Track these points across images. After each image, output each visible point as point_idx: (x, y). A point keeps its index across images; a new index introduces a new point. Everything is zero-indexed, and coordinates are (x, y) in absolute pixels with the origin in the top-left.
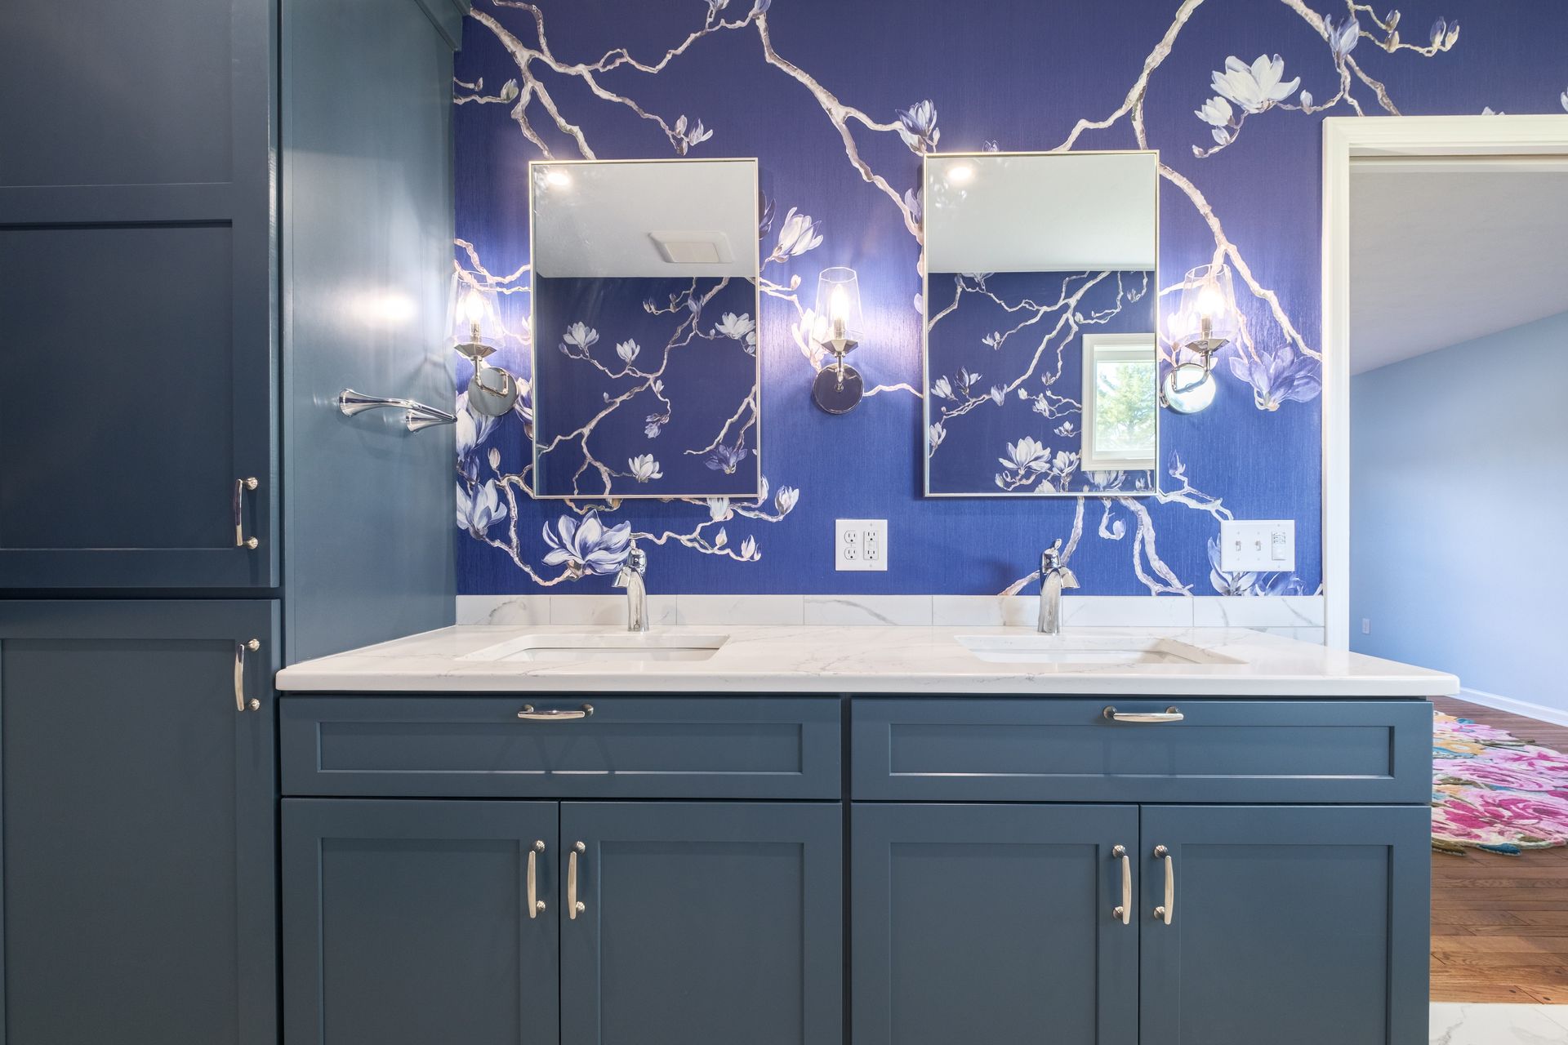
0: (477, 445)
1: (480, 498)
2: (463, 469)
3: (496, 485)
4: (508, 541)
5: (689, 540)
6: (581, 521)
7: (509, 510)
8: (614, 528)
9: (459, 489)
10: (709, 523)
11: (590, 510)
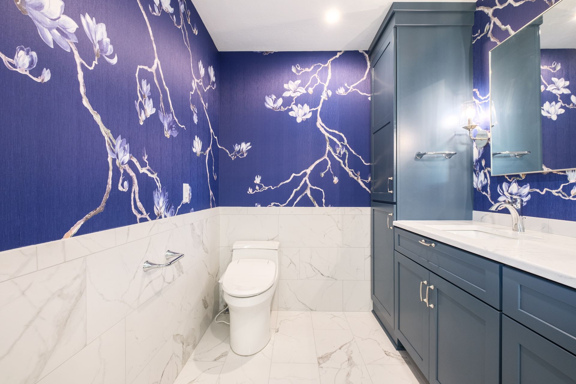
0: (479, 158)
1: (480, 177)
2: (475, 167)
3: (484, 172)
4: (487, 192)
5: (557, 192)
6: (510, 184)
7: (487, 181)
8: (523, 187)
9: (474, 174)
10: (567, 184)
11: (514, 179)
